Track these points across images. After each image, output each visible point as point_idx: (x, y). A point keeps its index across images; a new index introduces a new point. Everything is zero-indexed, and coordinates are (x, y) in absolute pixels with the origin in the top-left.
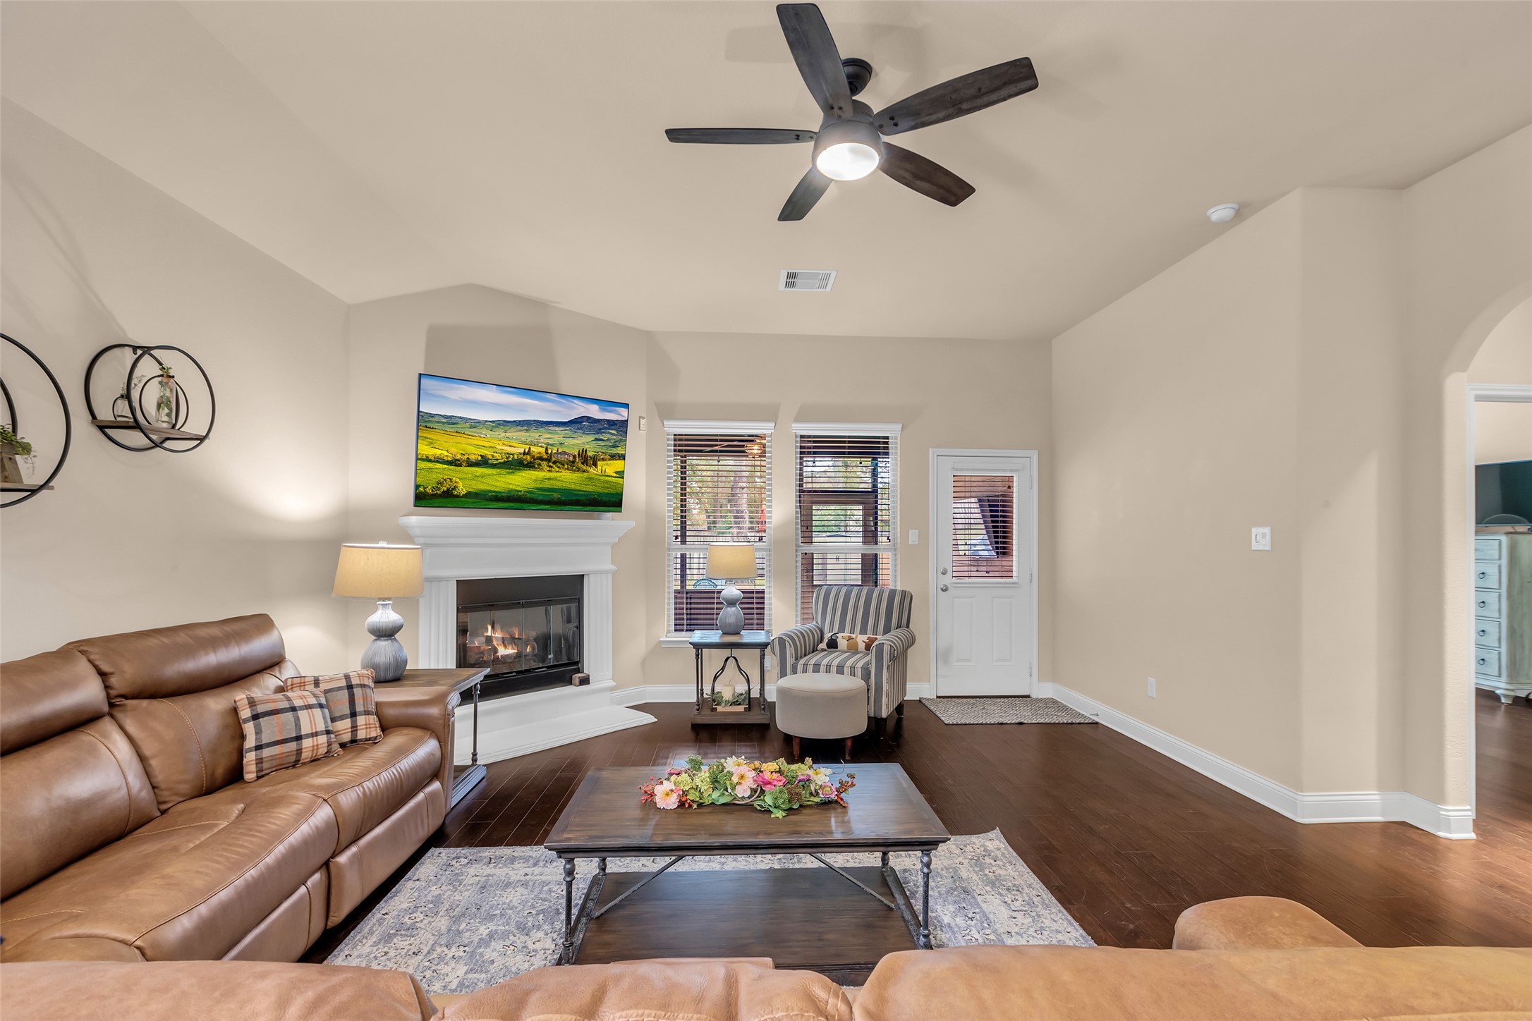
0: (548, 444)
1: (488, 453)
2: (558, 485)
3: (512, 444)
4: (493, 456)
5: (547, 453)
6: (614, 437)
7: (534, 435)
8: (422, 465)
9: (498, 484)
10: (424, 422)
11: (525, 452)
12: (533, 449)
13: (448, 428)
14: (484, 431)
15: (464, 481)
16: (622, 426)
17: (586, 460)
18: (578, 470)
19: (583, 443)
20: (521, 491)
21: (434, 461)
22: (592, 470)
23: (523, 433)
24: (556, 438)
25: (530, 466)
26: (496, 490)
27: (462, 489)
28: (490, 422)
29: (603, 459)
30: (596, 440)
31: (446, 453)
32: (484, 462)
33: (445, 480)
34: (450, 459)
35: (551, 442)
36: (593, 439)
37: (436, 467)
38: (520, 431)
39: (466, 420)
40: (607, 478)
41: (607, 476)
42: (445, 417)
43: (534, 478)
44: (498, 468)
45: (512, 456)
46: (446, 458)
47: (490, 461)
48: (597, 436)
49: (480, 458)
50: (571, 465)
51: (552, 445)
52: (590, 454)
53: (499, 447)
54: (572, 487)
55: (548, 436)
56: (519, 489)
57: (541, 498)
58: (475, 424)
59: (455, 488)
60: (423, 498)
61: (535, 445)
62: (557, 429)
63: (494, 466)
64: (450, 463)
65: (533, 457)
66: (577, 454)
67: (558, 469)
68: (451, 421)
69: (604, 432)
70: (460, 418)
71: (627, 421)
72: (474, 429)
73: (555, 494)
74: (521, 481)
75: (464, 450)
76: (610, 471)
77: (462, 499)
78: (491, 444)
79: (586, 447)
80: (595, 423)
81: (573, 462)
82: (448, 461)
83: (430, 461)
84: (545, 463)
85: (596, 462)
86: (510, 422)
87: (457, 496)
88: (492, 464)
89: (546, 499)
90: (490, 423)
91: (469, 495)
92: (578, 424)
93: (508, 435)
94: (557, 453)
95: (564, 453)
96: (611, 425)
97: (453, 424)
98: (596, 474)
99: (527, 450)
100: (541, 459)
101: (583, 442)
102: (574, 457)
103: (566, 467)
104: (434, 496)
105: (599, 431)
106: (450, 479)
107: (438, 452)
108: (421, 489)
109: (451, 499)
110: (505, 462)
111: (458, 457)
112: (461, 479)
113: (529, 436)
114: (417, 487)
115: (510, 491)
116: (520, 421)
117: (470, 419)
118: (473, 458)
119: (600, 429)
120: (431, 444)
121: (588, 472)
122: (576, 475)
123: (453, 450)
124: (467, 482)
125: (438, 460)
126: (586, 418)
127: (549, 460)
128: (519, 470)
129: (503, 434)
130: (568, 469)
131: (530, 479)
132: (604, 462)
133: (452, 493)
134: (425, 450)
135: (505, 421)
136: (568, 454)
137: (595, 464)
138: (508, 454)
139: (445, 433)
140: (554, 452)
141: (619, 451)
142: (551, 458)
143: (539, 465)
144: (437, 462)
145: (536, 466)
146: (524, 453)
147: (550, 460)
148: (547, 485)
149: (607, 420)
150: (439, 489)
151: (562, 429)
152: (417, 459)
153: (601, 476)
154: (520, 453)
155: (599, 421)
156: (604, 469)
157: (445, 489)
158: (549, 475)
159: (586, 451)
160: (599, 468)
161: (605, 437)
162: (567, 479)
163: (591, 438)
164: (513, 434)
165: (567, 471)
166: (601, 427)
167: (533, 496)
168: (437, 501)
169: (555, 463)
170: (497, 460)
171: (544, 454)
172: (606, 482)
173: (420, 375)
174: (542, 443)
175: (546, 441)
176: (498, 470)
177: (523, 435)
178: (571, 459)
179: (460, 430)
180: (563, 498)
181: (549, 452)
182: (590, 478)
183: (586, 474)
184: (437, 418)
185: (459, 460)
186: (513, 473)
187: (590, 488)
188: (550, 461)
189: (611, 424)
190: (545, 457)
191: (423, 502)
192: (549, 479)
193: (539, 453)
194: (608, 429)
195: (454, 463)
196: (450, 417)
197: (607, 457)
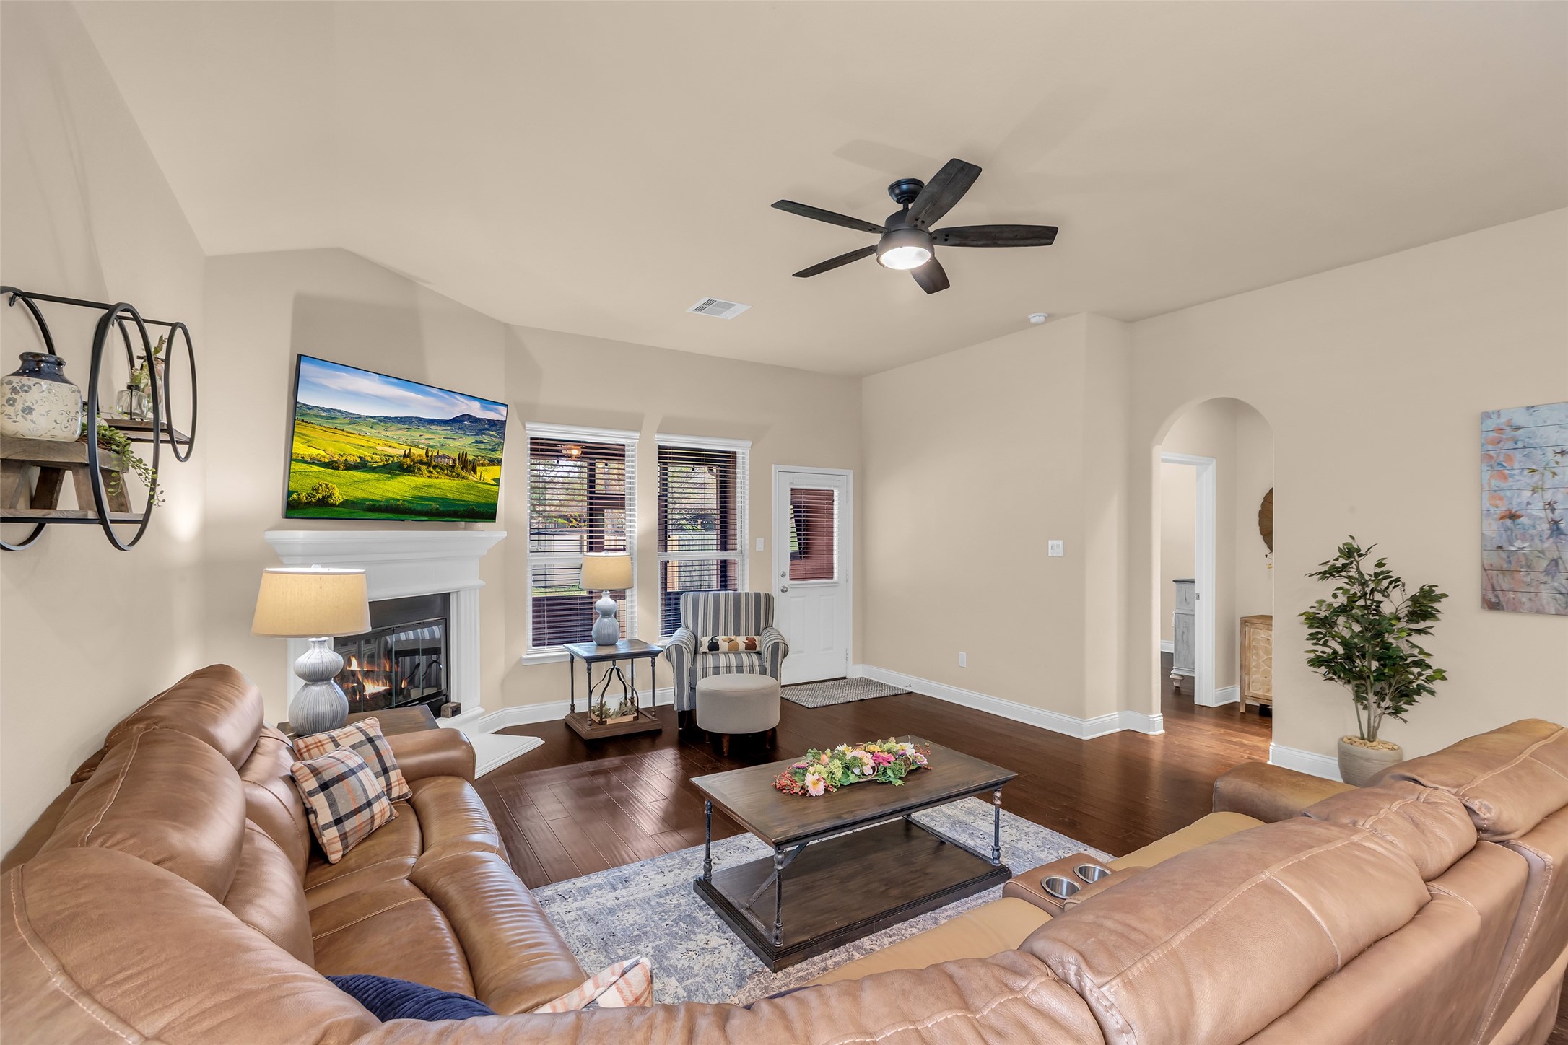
0: (429, 446)
1: (367, 454)
2: (435, 493)
3: (393, 445)
4: (372, 458)
5: (427, 456)
6: (494, 439)
7: (415, 434)
8: (297, 467)
9: (376, 491)
10: (298, 415)
11: (405, 454)
12: (414, 450)
13: (329, 424)
14: (364, 428)
15: (344, 487)
16: (499, 426)
17: (466, 465)
18: (458, 476)
19: (463, 446)
20: (399, 500)
21: (310, 463)
22: (471, 476)
23: (404, 432)
24: (437, 439)
25: (409, 470)
26: (374, 498)
27: (338, 497)
28: (371, 417)
29: (482, 464)
30: (477, 442)
31: (323, 453)
32: (362, 465)
33: (321, 485)
34: (327, 461)
35: (431, 444)
36: (474, 441)
37: (312, 469)
38: (401, 429)
39: (346, 414)
40: (487, 486)
41: (486, 484)
42: (323, 409)
43: (413, 484)
44: (377, 472)
45: (391, 459)
46: (322, 459)
47: (369, 464)
48: (477, 438)
49: (358, 460)
50: (450, 470)
51: (432, 447)
52: (470, 458)
53: (379, 448)
54: (450, 495)
55: (428, 436)
56: (398, 498)
57: (419, 508)
58: (355, 419)
59: (330, 496)
60: (296, 508)
61: (415, 446)
62: (438, 428)
63: (373, 470)
64: (326, 465)
65: (413, 460)
66: (457, 457)
67: (437, 475)
68: (330, 415)
69: (484, 434)
70: (340, 411)
71: (505, 421)
72: (354, 426)
73: (433, 504)
74: (400, 488)
75: (342, 450)
76: (489, 479)
77: (338, 509)
78: (372, 445)
79: (467, 450)
80: (476, 422)
81: (453, 467)
82: (325, 463)
83: (306, 462)
84: (424, 468)
85: (476, 468)
86: (390, 418)
87: (333, 505)
88: (371, 467)
89: (425, 509)
90: (370, 419)
91: (345, 504)
92: (460, 423)
93: (389, 433)
94: (438, 456)
95: (444, 456)
96: (492, 426)
97: (332, 418)
98: (475, 482)
99: (407, 452)
100: (421, 462)
101: (461, 444)
102: (454, 460)
103: (446, 472)
104: (309, 504)
105: (479, 433)
106: (326, 484)
107: (315, 452)
108: (295, 496)
109: (326, 509)
110: (384, 465)
111: (336, 458)
112: (337, 484)
113: (411, 436)
114: (290, 493)
115: (388, 500)
116: (401, 418)
117: (350, 414)
118: (351, 459)
119: (481, 430)
120: (308, 442)
121: (467, 479)
122: (455, 482)
123: (331, 450)
124: (345, 489)
125: (315, 462)
126: (467, 417)
127: (428, 464)
128: (398, 475)
129: (384, 433)
130: (447, 475)
131: (409, 486)
132: (483, 468)
133: (328, 502)
134: (301, 449)
135: (385, 417)
136: (449, 458)
137: (474, 470)
138: (388, 456)
139: (325, 429)
140: (435, 454)
141: (496, 455)
142: (431, 462)
143: (419, 469)
144: (313, 463)
145: (416, 470)
146: (405, 456)
147: (430, 464)
148: (426, 493)
149: (489, 420)
150: (314, 496)
151: (444, 428)
152: (291, 460)
153: (480, 483)
154: (400, 456)
155: (479, 420)
156: (482, 476)
157: (320, 496)
158: (428, 481)
159: (466, 454)
160: (478, 474)
161: (485, 439)
162: (445, 486)
163: (472, 439)
164: (395, 432)
165: (446, 477)
166: (482, 427)
167: (411, 505)
168: (311, 512)
169: (434, 467)
170: (376, 462)
171: (425, 456)
172: (484, 490)
173: (300, 357)
174: (423, 444)
175: (427, 442)
176: (377, 475)
177: (404, 434)
178: (451, 463)
179: (338, 427)
180: (441, 509)
181: (430, 455)
182: (468, 486)
183: (465, 481)
184: (315, 412)
185: (336, 462)
186: (392, 478)
187: (469, 498)
188: (429, 466)
189: (492, 424)
190: (425, 460)
191: (296, 513)
192: (429, 486)
193: (420, 456)
194: (489, 430)
195: (332, 465)
196: (329, 410)
197: (487, 462)
